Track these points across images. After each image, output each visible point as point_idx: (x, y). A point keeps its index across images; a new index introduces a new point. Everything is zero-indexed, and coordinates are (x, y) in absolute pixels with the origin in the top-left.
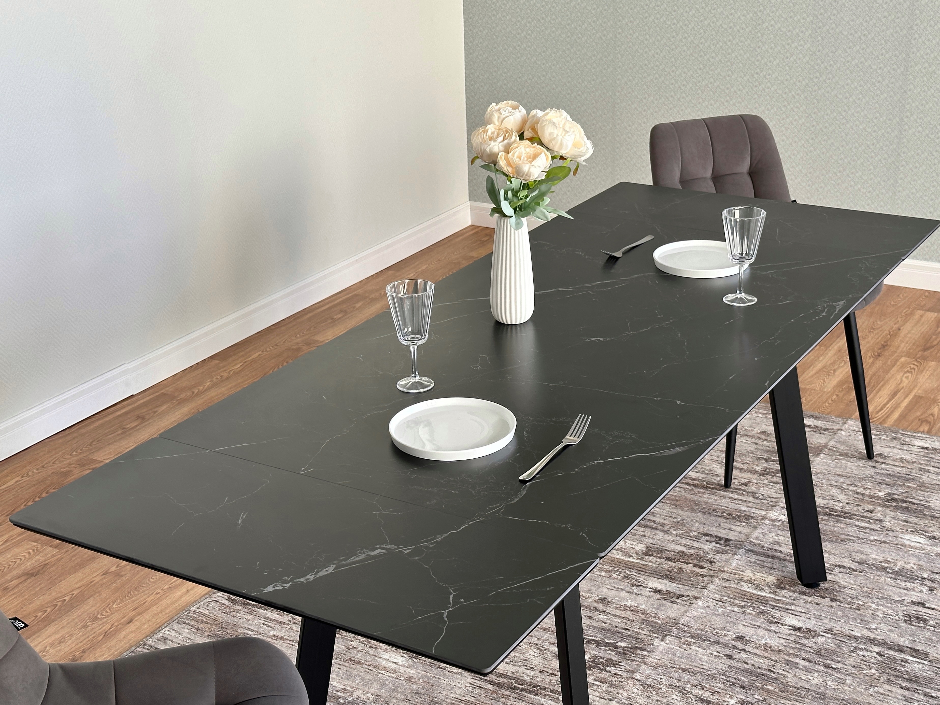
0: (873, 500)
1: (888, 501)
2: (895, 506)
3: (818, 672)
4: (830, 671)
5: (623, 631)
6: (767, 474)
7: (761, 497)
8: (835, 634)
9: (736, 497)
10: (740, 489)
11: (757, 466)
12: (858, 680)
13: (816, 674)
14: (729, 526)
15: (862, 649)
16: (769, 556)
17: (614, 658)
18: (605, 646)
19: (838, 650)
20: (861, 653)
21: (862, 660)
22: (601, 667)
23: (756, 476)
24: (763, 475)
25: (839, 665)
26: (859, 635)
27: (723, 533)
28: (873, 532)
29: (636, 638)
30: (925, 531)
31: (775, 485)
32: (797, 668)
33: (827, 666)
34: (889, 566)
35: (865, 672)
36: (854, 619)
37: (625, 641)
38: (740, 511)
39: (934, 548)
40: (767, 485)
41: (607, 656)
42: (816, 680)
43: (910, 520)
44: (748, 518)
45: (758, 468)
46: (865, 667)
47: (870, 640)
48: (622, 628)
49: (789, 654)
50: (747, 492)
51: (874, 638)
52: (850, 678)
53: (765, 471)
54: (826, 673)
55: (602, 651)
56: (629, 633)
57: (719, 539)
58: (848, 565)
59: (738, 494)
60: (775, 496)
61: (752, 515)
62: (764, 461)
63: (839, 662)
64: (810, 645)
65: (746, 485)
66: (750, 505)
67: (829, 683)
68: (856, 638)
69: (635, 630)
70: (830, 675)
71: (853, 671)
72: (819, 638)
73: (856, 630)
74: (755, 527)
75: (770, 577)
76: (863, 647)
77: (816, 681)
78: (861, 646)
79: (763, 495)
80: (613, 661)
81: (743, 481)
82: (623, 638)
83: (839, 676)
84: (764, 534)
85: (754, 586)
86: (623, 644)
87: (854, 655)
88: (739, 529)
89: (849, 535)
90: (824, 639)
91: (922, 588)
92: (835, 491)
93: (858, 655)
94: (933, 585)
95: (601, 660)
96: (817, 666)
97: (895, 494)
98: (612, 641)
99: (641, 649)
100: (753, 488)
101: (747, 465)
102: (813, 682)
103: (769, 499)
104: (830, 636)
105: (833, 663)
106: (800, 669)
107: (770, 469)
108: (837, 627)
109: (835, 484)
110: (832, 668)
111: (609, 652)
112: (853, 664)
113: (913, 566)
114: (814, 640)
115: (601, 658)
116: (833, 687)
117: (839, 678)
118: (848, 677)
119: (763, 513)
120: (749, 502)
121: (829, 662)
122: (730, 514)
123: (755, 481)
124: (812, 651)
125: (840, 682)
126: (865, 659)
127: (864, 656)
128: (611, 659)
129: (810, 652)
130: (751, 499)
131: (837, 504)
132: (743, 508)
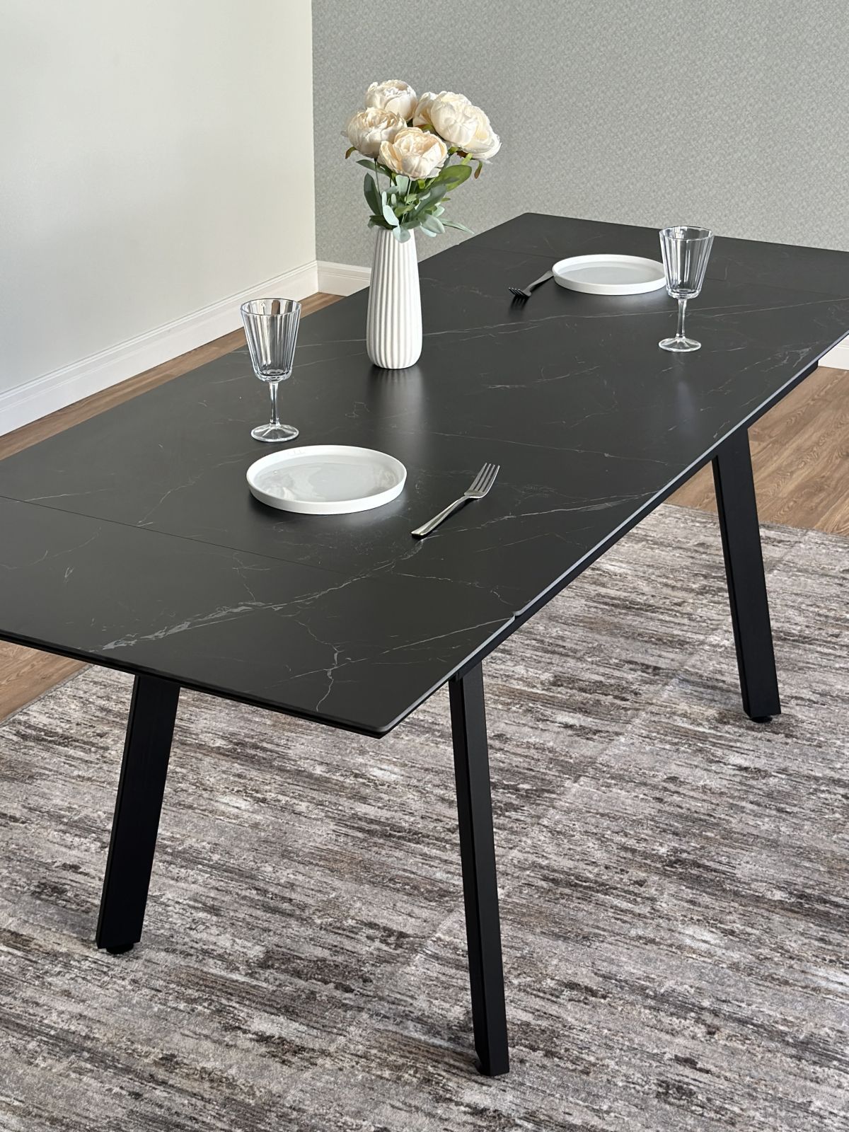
3: (769, 816)
4: (784, 816)
6: (706, 593)
7: (699, 619)
8: (791, 775)
10: (672, 610)
11: (694, 583)
12: (818, 825)
13: (767, 819)
15: (823, 791)
19: (795, 792)
20: (823, 796)
21: (824, 803)
23: (692, 595)
24: (702, 594)
25: (796, 809)
26: (820, 775)
31: (717, 605)
32: (743, 812)
33: (780, 810)
35: (827, 817)
36: (815, 758)
40: (706, 606)
42: (766, 825)
44: (682, 643)
45: (694, 586)
46: (827, 811)
47: (834, 781)
49: (732, 797)
50: (681, 613)
51: (839, 779)
52: (809, 823)
53: (704, 589)
54: (780, 817)
60: (716, 617)
62: (702, 578)
63: (795, 805)
64: (759, 787)
65: (680, 606)
66: (685, 628)
67: (783, 829)
68: (816, 779)
70: (784, 820)
71: (813, 816)
72: (771, 779)
73: (816, 769)
76: (825, 789)
77: (766, 827)
78: (823, 788)
79: (701, 617)
81: (676, 600)
83: (794, 820)
90: (777, 780)
93: (819, 798)
96: (768, 810)
100: (688, 608)
101: (681, 583)
102: (763, 828)
103: (709, 622)
104: (784, 776)
106: (747, 814)
107: (711, 586)
108: (793, 766)
110: (787, 812)
112: (812, 807)
114: (764, 781)
116: (788, 833)
117: (795, 823)
118: (806, 822)
119: (702, 637)
120: (684, 625)
121: (782, 806)
123: (691, 601)
124: (761, 793)
125: (797, 827)
126: (827, 802)
127: (826, 799)
129: (759, 795)
130: (686, 621)
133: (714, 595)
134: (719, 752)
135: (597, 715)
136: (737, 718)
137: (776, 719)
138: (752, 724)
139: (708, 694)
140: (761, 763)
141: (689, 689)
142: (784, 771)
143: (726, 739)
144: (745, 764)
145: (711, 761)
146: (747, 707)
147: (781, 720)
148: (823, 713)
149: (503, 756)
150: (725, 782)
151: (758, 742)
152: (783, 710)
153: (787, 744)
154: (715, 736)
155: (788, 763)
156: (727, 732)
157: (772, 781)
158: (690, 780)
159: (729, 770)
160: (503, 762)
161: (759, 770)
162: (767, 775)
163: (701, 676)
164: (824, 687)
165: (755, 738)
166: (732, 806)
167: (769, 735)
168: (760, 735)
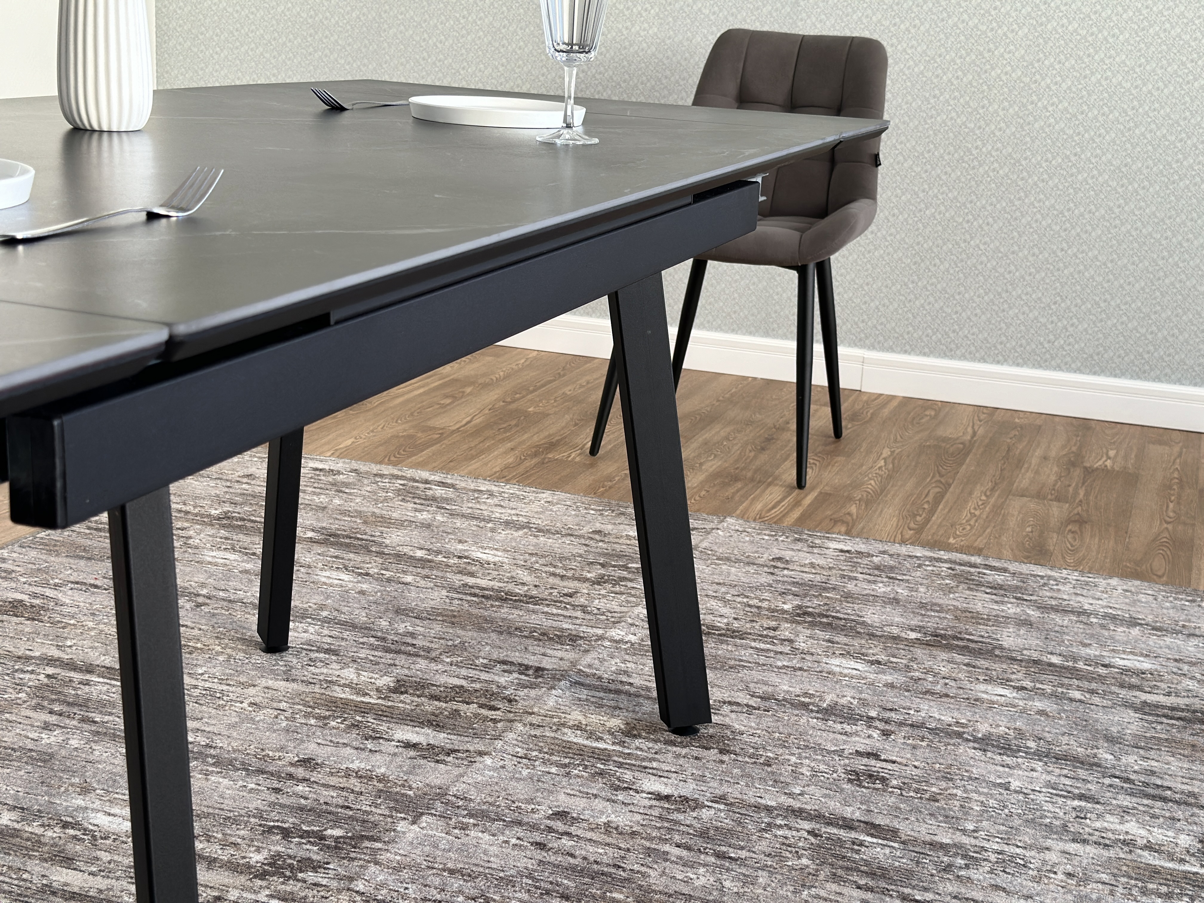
0: (776, 614)
1: (799, 615)
2: (812, 622)
3: (705, 865)
4: (727, 864)
5: (340, 810)
6: (604, 583)
7: (596, 611)
8: (731, 804)
9: (555, 611)
10: (561, 602)
11: (589, 572)
13: (702, 870)
14: (542, 650)
15: (780, 827)
16: (610, 691)
17: (315, 857)
18: (301, 837)
19: (740, 829)
20: (780, 833)
21: (784, 844)
22: (288, 873)
23: (587, 585)
24: (599, 583)
25: (743, 854)
26: (774, 804)
27: (532, 660)
28: (781, 657)
29: (364, 821)
30: (863, 654)
32: (666, 860)
33: (719, 855)
34: (812, 701)
37: (341, 827)
38: (562, 630)
39: (880, 676)
40: (604, 596)
41: (302, 854)
43: (836, 639)
44: (573, 639)
45: (589, 575)
47: (793, 811)
48: (337, 806)
49: (651, 839)
50: (573, 605)
51: (799, 808)
52: (765, 874)
53: (602, 578)
54: (721, 867)
55: (292, 846)
56: (351, 813)
57: (524, 669)
58: (745, 702)
59: (558, 608)
60: (618, 609)
61: (582, 635)
62: (599, 567)
63: (742, 848)
64: (688, 822)
65: (571, 597)
66: (578, 622)
67: (727, 884)
68: (769, 809)
69: (363, 808)
70: (728, 870)
71: (769, 863)
72: (704, 810)
73: (767, 796)
74: (587, 651)
75: (613, 720)
76: (783, 823)
77: (702, 881)
78: (779, 822)
79: (599, 609)
80: (313, 861)
81: (566, 591)
82: (336, 822)
83: (744, 870)
84: (602, 661)
85: (585, 734)
86: (338, 832)
87: (767, 836)
88: (559, 654)
89: (742, 661)
90: (712, 812)
91: (870, 732)
92: (714, 604)
93: (776, 836)
94: (887, 727)
95: (289, 861)
96: (702, 857)
97: (809, 607)
98: (316, 829)
99: (372, 839)
100: (582, 600)
101: (572, 571)
102: (697, 883)
103: (610, 615)
104: (722, 807)
105: (731, 850)
106: (672, 862)
107: (609, 576)
108: (733, 792)
109: (714, 594)
110: (730, 858)
111: (308, 847)
113: (852, 700)
114: (695, 814)
115: (290, 857)
116: (735, 890)
117: (744, 875)
118: (760, 873)
119: (600, 632)
120: (576, 618)
121: (724, 849)
122: (543, 634)
123: (586, 591)
124: (691, 831)
126: (788, 842)
128: (309, 859)
129: (688, 834)
130: (579, 614)
131: (719, 619)
132: (565, 626)
133: (615, 584)
134: (628, 776)
135: (454, 730)
136: (651, 729)
137: (705, 730)
138: (673, 737)
139: (609, 699)
140: (688, 789)
141: (584, 694)
142: (721, 799)
143: (637, 758)
144: (666, 791)
145: (617, 788)
146: (665, 715)
147: (711, 731)
148: (768, 721)
149: (307, 789)
150: (638, 817)
151: (681, 761)
152: (714, 718)
153: (722, 762)
154: (621, 754)
155: (725, 789)
156: (637, 748)
157: (706, 814)
158: (587, 815)
159: (642, 800)
160: (306, 798)
161: (687, 799)
162: (698, 805)
163: (600, 678)
164: (765, 688)
165: (678, 756)
166: (649, 852)
167: (696, 751)
168: (684, 751)
